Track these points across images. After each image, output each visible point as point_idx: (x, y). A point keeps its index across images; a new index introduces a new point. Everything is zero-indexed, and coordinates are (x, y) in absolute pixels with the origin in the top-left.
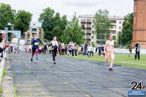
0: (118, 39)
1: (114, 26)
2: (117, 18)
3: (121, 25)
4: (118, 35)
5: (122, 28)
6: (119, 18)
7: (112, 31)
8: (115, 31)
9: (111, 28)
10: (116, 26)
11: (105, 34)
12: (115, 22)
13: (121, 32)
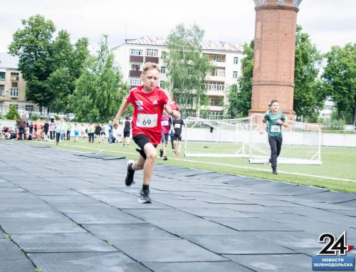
0: (228, 104)
1: (219, 70)
2: (227, 47)
3: (238, 68)
4: (228, 93)
5: (240, 74)
6: (234, 47)
7: (215, 82)
8: (223, 83)
9: (213, 74)
10: (224, 68)
11: (194, 91)
12: (222, 58)
13: (238, 86)
